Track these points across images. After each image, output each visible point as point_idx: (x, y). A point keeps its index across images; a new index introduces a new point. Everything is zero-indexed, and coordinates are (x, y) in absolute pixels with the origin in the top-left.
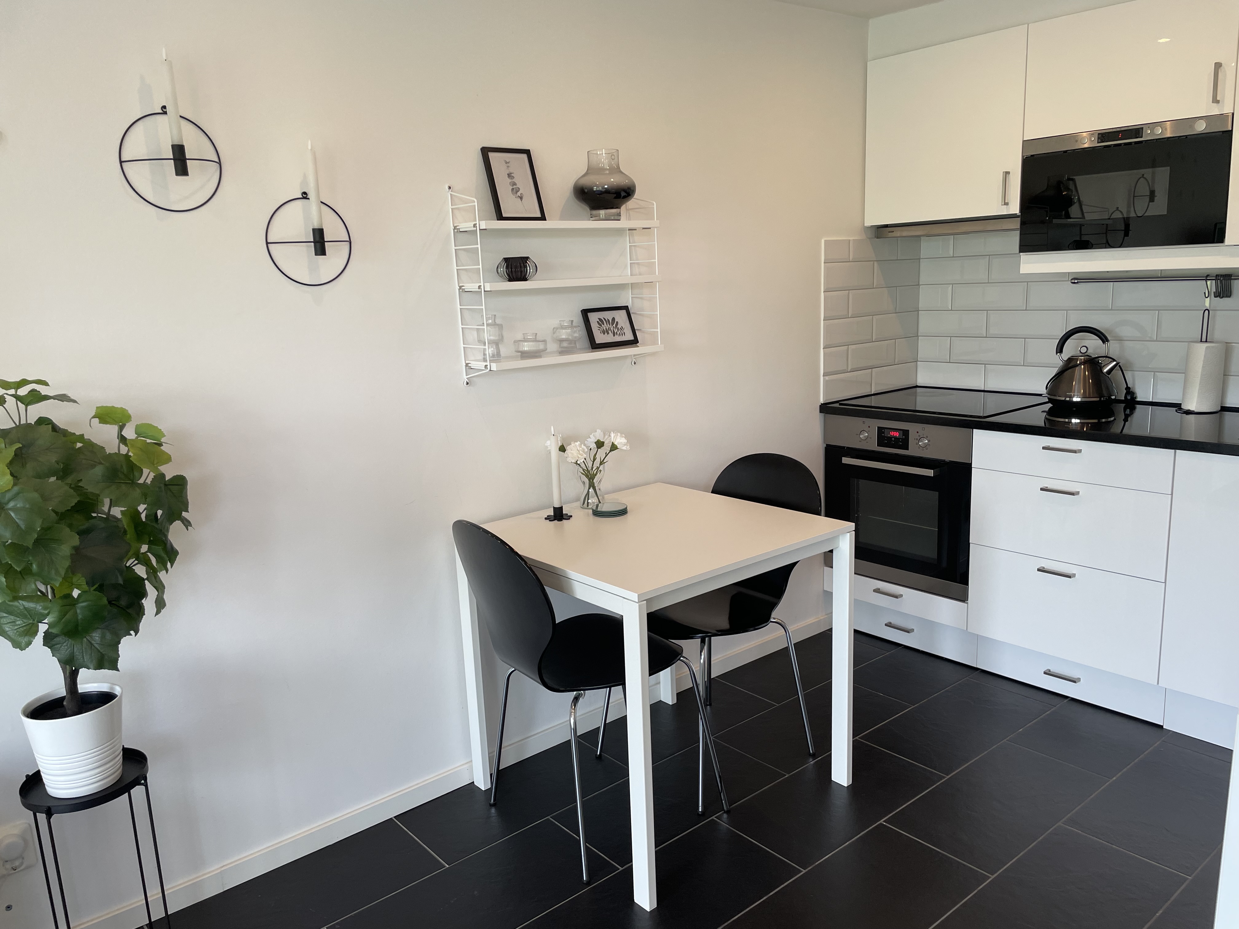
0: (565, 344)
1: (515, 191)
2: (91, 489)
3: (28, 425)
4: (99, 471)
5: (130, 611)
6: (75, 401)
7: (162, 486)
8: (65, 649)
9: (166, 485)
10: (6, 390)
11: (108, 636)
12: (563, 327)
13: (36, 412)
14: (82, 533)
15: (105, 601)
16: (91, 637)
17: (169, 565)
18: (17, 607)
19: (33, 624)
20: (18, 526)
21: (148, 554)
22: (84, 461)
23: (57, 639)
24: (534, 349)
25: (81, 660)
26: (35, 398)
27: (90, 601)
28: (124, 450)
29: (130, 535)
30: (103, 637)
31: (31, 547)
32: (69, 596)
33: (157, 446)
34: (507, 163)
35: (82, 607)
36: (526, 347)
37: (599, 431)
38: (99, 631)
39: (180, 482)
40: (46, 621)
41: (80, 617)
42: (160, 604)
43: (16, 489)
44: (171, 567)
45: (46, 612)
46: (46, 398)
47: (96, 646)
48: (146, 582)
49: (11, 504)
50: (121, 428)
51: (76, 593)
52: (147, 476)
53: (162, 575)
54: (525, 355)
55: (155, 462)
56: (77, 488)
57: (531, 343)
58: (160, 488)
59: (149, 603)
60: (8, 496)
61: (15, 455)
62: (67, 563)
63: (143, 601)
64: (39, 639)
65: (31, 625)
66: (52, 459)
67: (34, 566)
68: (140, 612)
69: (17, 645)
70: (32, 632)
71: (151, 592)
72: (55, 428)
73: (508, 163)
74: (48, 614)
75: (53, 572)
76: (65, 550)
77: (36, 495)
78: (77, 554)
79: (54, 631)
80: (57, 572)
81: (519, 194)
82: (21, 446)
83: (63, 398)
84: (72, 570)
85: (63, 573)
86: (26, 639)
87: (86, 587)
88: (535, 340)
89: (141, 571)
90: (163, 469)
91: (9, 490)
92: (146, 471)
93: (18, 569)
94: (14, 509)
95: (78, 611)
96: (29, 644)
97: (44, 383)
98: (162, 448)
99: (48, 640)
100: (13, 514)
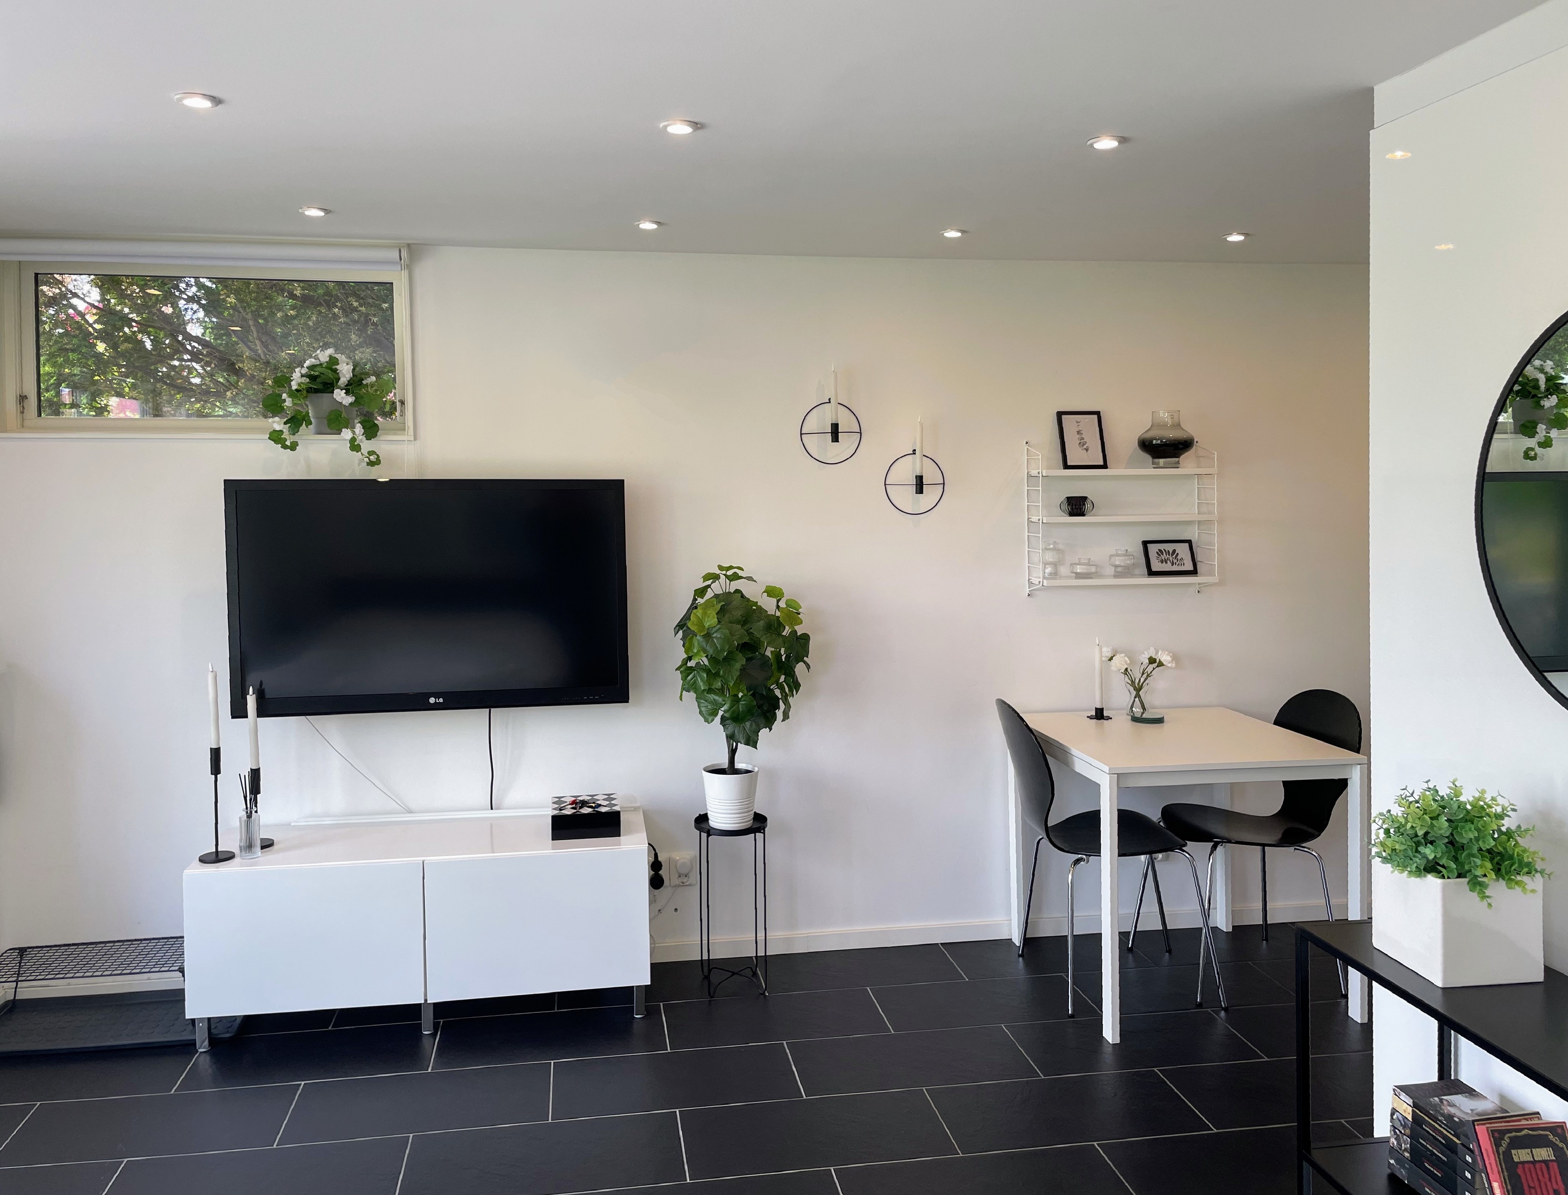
0: (1119, 569)
1: (1082, 444)
2: (757, 634)
3: (729, 592)
4: (762, 623)
5: (768, 714)
6: (755, 581)
7: (795, 638)
8: (730, 729)
9: (797, 638)
10: (721, 571)
11: (754, 726)
12: (1118, 555)
13: (735, 585)
14: (748, 660)
15: (755, 703)
16: (745, 724)
17: (795, 692)
18: (710, 697)
19: (716, 709)
20: (717, 647)
21: (784, 683)
22: (755, 618)
23: (728, 722)
24: (1085, 571)
25: (738, 737)
26: (736, 577)
27: (747, 701)
28: (778, 614)
29: (774, 667)
30: (751, 725)
31: (721, 660)
32: (736, 695)
33: (796, 614)
34: (1077, 422)
35: (743, 704)
36: (1079, 569)
37: (1152, 648)
38: (750, 722)
39: (806, 638)
40: (723, 709)
41: (741, 709)
42: (786, 716)
43: (718, 626)
44: (796, 694)
45: (724, 703)
46: (741, 578)
47: (747, 730)
48: (780, 700)
49: (714, 635)
50: (778, 601)
51: (740, 695)
52: (786, 632)
53: (790, 699)
54: (1079, 576)
55: (793, 623)
56: (750, 634)
57: (1084, 567)
58: (793, 639)
59: (779, 714)
60: (714, 630)
61: (721, 609)
62: (738, 673)
63: (777, 711)
64: (718, 719)
65: (714, 710)
66: (738, 614)
67: (721, 672)
68: (774, 718)
69: (706, 721)
70: (714, 713)
71: (782, 706)
72: (743, 596)
73: (1079, 422)
74: (725, 704)
75: (730, 677)
76: (738, 666)
77: (727, 631)
78: (743, 670)
79: (727, 715)
80: (732, 678)
81: (1085, 447)
82: (724, 603)
83: (750, 579)
84: (740, 678)
85: (735, 678)
86: (712, 717)
87: (745, 692)
88: (1088, 564)
89: (778, 693)
90: (796, 628)
91: (715, 626)
92: (787, 628)
93: (713, 672)
94: (716, 637)
95: (740, 706)
96: (713, 720)
97: (742, 569)
98: (799, 616)
99: (723, 720)
100: (715, 640)
